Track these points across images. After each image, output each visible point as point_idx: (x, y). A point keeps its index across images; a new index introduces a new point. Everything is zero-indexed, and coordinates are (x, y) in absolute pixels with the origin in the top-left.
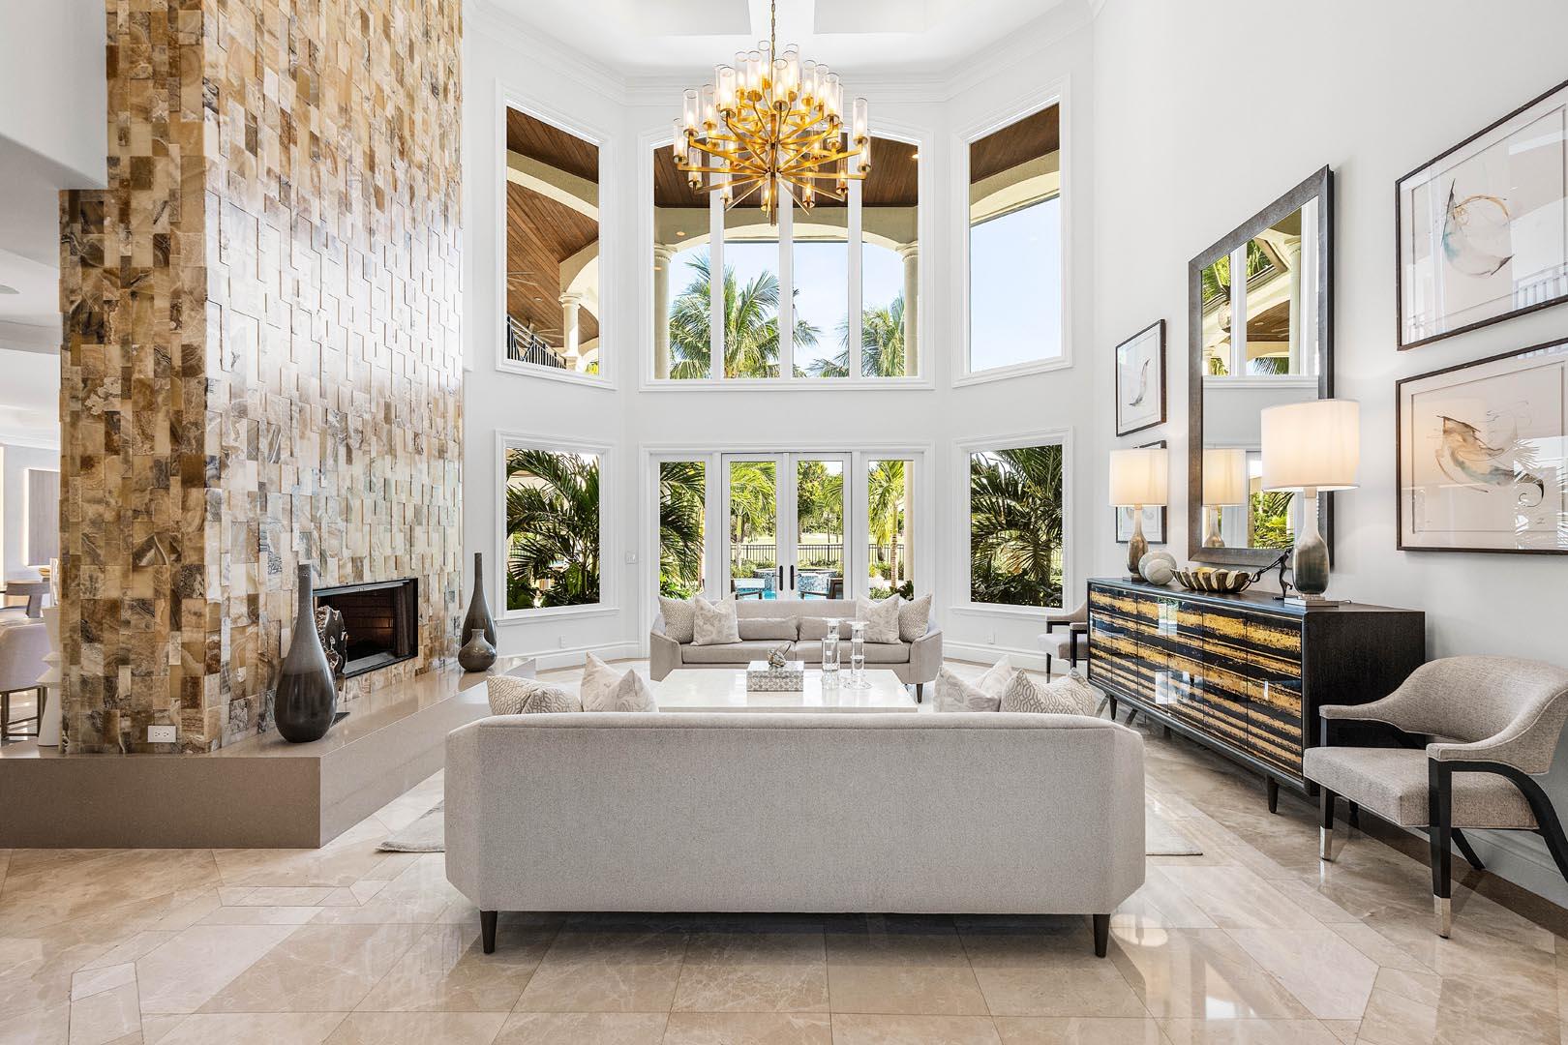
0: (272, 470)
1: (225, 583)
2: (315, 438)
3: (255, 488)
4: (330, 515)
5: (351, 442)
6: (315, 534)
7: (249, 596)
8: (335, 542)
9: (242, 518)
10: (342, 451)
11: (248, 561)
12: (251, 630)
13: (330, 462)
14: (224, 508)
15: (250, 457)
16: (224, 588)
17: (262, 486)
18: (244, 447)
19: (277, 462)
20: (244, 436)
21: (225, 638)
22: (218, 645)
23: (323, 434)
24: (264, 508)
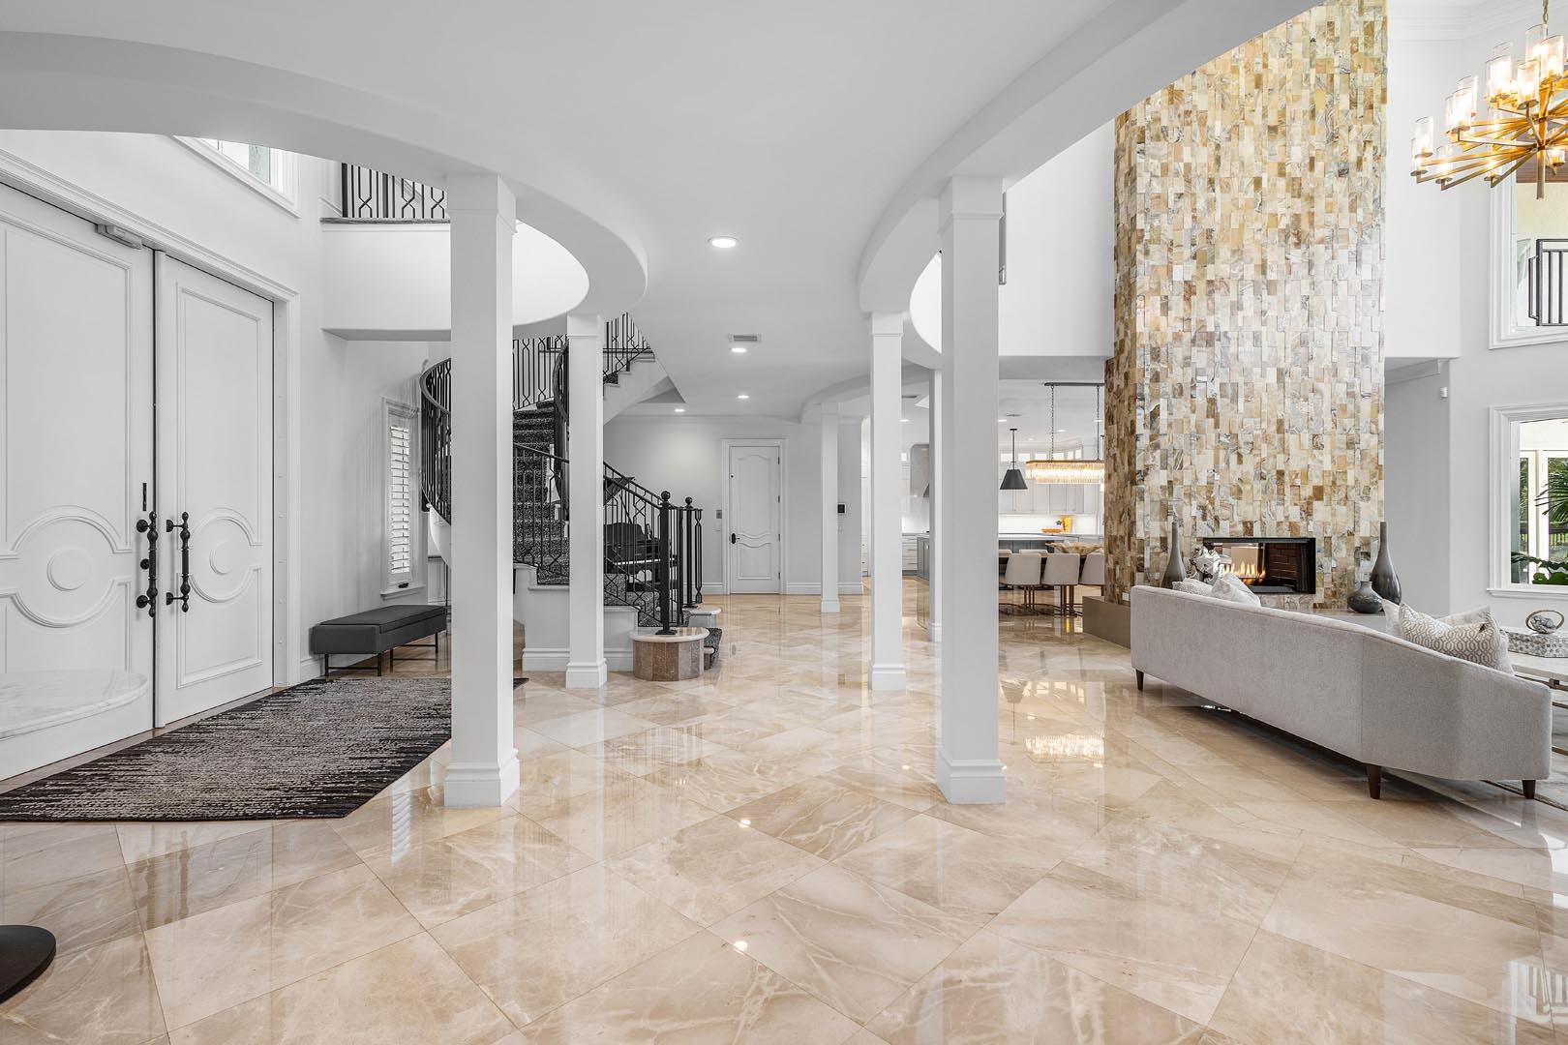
0: (1177, 474)
1: (1146, 530)
2: (1210, 453)
3: (1166, 484)
4: (1221, 494)
5: (1241, 451)
6: (1210, 507)
7: (1161, 538)
8: (1226, 512)
9: (1156, 498)
10: (1234, 458)
11: (1161, 520)
12: (1163, 554)
13: (1222, 465)
14: (1146, 495)
15: (1162, 468)
16: (1146, 533)
17: (1170, 482)
18: (1159, 464)
19: (1181, 468)
20: (1158, 458)
21: (1147, 557)
22: (1143, 559)
23: (1217, 449)
24: (1171, 494)
